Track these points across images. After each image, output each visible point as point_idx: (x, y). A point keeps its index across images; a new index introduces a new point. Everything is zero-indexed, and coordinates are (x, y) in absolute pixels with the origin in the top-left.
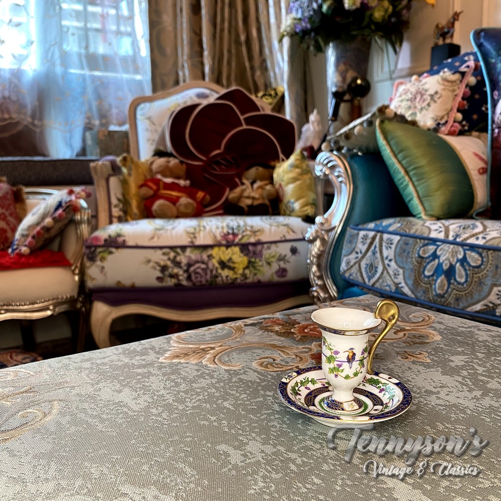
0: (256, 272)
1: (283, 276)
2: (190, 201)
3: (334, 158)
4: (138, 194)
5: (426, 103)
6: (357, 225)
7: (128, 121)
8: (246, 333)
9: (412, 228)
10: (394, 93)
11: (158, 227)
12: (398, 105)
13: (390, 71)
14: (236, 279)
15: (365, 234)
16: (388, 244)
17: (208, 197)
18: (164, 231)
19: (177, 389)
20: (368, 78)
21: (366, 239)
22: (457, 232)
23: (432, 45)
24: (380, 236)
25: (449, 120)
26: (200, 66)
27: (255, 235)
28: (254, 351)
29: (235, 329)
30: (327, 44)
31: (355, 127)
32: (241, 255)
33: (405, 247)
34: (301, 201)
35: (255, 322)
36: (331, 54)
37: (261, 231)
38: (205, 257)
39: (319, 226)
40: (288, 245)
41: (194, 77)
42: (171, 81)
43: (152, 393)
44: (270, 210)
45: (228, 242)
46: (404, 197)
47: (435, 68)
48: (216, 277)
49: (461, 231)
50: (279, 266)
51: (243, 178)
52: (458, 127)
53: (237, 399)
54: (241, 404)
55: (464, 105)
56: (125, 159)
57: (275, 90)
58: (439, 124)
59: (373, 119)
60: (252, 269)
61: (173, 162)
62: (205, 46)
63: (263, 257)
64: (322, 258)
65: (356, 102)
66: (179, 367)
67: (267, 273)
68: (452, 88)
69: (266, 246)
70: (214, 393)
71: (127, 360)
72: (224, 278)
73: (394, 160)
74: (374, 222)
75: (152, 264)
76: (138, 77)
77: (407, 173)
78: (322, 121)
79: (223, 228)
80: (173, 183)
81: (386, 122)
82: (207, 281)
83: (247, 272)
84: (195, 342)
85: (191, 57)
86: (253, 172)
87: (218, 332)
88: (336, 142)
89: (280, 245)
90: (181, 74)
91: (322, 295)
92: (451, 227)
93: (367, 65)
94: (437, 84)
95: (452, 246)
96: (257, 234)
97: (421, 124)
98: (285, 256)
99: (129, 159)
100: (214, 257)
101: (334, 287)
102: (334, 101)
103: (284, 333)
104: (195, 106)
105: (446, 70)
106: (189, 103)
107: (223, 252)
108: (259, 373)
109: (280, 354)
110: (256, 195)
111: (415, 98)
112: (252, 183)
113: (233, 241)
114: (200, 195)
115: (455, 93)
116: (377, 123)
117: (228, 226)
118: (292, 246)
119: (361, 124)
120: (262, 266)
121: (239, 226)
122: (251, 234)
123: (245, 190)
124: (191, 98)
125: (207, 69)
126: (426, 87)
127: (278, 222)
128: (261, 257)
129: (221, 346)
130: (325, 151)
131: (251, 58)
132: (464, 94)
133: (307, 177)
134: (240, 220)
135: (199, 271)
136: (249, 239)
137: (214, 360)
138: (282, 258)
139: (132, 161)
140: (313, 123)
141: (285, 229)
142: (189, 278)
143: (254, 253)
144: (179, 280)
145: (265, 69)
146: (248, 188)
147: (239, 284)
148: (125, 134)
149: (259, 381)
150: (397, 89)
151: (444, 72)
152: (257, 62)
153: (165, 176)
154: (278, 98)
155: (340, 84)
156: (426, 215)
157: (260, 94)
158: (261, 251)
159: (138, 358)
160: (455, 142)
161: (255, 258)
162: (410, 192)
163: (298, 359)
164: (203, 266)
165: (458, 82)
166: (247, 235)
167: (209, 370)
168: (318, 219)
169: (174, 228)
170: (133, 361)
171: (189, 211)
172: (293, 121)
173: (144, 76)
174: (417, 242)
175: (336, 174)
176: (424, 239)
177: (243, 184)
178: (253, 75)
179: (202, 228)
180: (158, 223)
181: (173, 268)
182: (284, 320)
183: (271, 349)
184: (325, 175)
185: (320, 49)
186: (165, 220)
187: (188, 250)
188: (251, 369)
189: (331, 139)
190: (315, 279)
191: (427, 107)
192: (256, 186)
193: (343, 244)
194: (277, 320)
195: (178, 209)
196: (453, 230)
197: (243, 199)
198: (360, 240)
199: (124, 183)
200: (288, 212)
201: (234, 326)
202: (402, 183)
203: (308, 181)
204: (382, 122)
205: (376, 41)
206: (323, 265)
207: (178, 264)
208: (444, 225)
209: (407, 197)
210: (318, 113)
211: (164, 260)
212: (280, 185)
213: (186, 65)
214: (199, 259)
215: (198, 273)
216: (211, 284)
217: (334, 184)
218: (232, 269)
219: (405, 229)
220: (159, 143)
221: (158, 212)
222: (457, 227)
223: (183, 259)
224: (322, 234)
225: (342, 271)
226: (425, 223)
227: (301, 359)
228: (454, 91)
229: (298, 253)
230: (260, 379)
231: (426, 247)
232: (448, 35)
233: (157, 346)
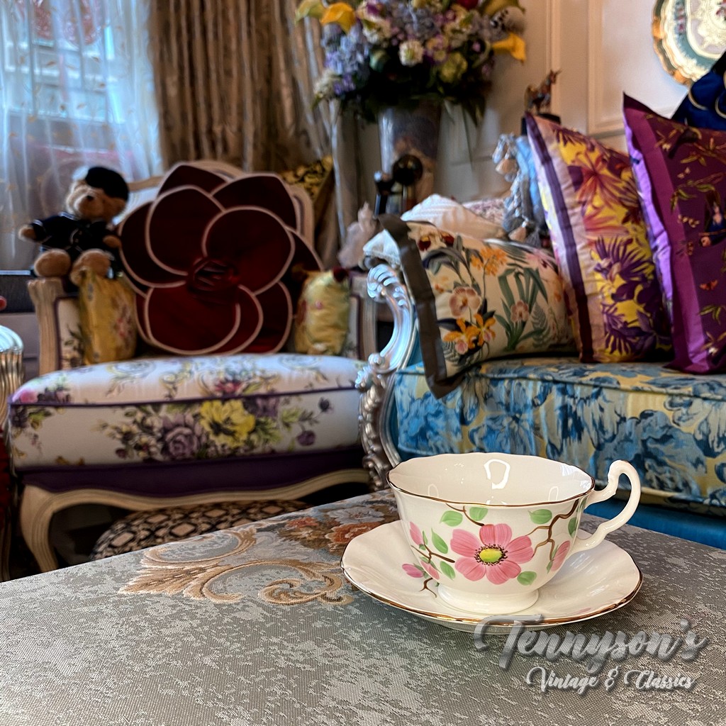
0: (268, 437)
1: (308, 443)
8: (257, 543)
11: (120, 374)
13: (469, 150)
14: (238, 448)
18: (128, 381)
19: (137, 638)
23: (523, 114)
27: (268, 384)
28: (265, 572)
29: (243, 536)
32: (246, 412)
35: (275, 523)
37: (276, 378)
39: (373, 367)
40: (316, 398)
43: (97, 646)
45: (226, 392)
48: (207, 446)
50: (303, 428)
53: (224, 650)
54: (230, 657)
60: (261, 433)
63: (279, 415)
64: (378, 413)
67: (284, 439)
69: (282, 399)
70: (192, 642)
71: (68, 593)
75: (108, 430)
79: (219, 372)
82: (193, 453)
83: (254, 437)
84: (178, 560)
87: (216, 543)
89: (304, 397)
93: (438, 141)
96: (270, 381)
98: (312, 414)
100: (203, 418)
103: (314, 541)
107: (217, 409)
109: (301, 576)
113: (233, 392)
117: (227, 370)
118: (322, 399)
120: (276, 428)
121: (243, 370)
122: (263, 380)
127: (304, 364)
128: (276, 414)
129: (217, 566)
134: (247, 359)
135: (180, 438)
136: (257, 389)
137: (201, 590)
138: (306, 417)
139: (94, 279)
141: (313, 374)
142: (165, 450)
143: (265, 409)
144: (150, 453)
147: (243, 456)
149: (262, 620)
158: (275, 407)
159: (86, 589)
161: (267, 416)
163: (328, 582)
164: (187, 431)
166: (255, 383)
167: (190, 606)
168: (373, 358)
169: (144, 376)
170: (79, 595)
175: (396, 295)
179: (187, 375)
180: (123, 368)
181: (140, 435)
182: (319, 519)
183: (290, 569)
186: (135, 364)
187: (164, 408)
190: (370, 443)
194: (307, 519)
201: (242, 531)
206: (380, 423)
207: (148, 429)
211: (127, 425)
214: (181, 421)
215: (179, 442)
216: (199, 458)
218: (231, 433)
223: (156, 422)
224: (377, 378)
227: (332, 581)
229: (331, 408)
230: (265, 617)
232: (543, 103)
233: (120, 568)
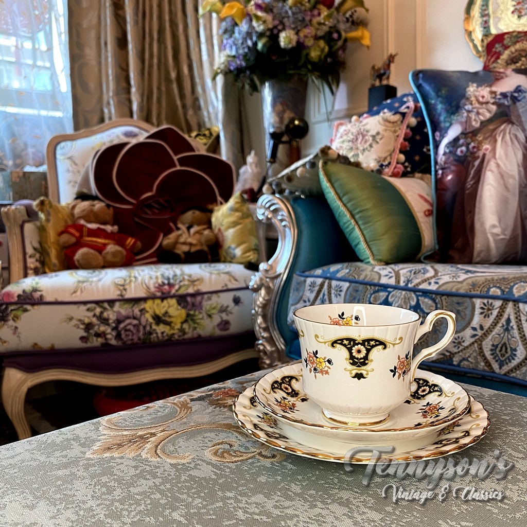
0: (196, 325)
1: (226, 329)
2: (118, 248)
3: (276, 201)
4: (57, 242)
5: (368, 144)
6: (303, 272)
7: (46, 162)
8: (193, 410)
9: (361, 274)
10: (334, 134)
11: (81, 279)
12: (339, 146)
13: (327, 113)
14: (173, 334)
15: (312, 282)
16: (337, 291)
17: (139, 244)
18: (88, 284)
20: (306, 118)
21: (314, 287)
22: (409, 277)
23: (369, 86)
24: (329, 283)
25: (392, 161)
26: (127, 103)
27: (194, 285)
28: (206, 435)
29: (180, 406)
30: (263, 83)
31: (297, 169)
32: (179, 307)
33: (355, 294)
34: (242, 247)
35: (203, 394)
36: (267, 93)
37: (200, 280)
38: (137, 311)
39: (263, 273)
40: (231, 295)
41: (121, 115)
42: (96, 118)
44: (210, 257)
45: (164, 293)
46: (351, 242)
47: (375, 108)
48: (150, 333)
49: (412, 276)
50: (221, 318)
51: (178, 222)
52: (401, 168)
55: (406, 147)
56: (42, 203)
57: (209, 129)
58: (382, 166)
59: (316, 160)
60: (191, 322)
61: (98, 205)
62: (132, 82)
63: (204, 309)
64: (268, 307)
65: (294, 144)
66: (112, 464)
67: (208, 326)
68: (393, 129)
69: (206, 296)
72: (160, 335)
73: (339, 203)
74: (322, 268)
75: (74, 322)
76: (58, 114)
77: (353, 216)
78: (259, 163)
79: (157, 278)
80: (99, 228)
81: (330, 163)
82: (139, 339)
83: (185, 326)
85: (117, 93)
86: (189, 215)
87: (158, 411)
88: (278, 185)
89: (221, 295)
90: (106, 111)
91: (268, 348)
92: (402, 272)
93: (305, 105)
94: (378, 125)
95: (404, 292)
96: (196, 283)
97: (364, 165)
98: (228, 307)
99: (47, 203)
100: (147, 312)
101: (282, 339)
102: (272, 142)
104: (123, 145)
105: (386, 110)
106: (116, 142)
107: (158, 305)
108: (213, 465)
109: (237, 437)
110: (194, 242)
111: (357, 139)
112: (189, 228)
113: (169, 292)
114: (130, 241)
115: (397, 134)
116: (320, 164)
117: (163, 276)
118: (235, 296)
119: (304, 165)
120: (201, 319)
121: (175, 275)
122: (190, 283)
123: (181, 235)
124: (118, 137)
125: (135, 107)
126: (368, 127)
127: (219, 270)
128: (201, 308)
129: (164, 430)
130: (267, 194)
131: (182, 96)
132: (406, 135)
133: (248, 221)
134: (177, 268)
135: (130, 327)
136: (187, 289)
137: (156, 452)
138: (224, 310)
139: (51, 206)
140: (251, 164)
141: (226, 277)
142: (118, 336)
143: (193, 305)
144: (106, 339)
145: (197, 108)
146: (184, 232)
147: (177, 340)
148: (43, 176)
149: (214, 477)
150: (337, 130)
151: (384, 113)
152: (189, 100)
153: (89, 222)
154: (213, 138)
155: (277, 125)
156: (374, 259)
157: (194, 134)
158: (200, 303)
160: (400, 184)
161: (195, 310)
162: (356, 236)
164: (135, 322)
165: (399, 123)
166: (184, 285)
168: (263, 266)
169: (100, 280)
171: (118, 259)
172: (230, 162)
173: (64, 113)
174: (367, 289)
175: (279, 218)
176: (375, 285)
177: (178, 229)
178: (185, 115)
179: (133, 279)
180: (82, 274)
181: (99, 325)
182: (238, 390)
183: (226, 431)
184: (268, 219)
185: (255, 89)
186: (91, 271)
187: (117, 304)
188: (203, 461)
189: (272, 181)
190: (261, 331)
191: (369, 148)
192: (192, 230)
193: (289, 293)
194: (229, 390)
195: (104, 258)
196: (403, 275)
197: (179, 246)
198: (307, 287)
199: (42, 230)
200: (229, 259)
201: (178, 401)
202: (347, 227)
203: (249, 226)
204: (325, 163)
205: (313, 81)
206: (269, 315)
207: (105, 321)
208: (393, 270)
209: (354, 241)
210: (256, 154)
211: (89, 318)
212: (219, 230)
213: (111, 102)
214: (131, 314)
215: (129, 330)
216: (144, 343)
217: (278, 229)
218: (168, 324)
219: (354, 275)
220: (81, 185)
221: (81, 262)
222: (407, 272)
223: (111, 315)
224: (267, 281)
225: (290, 321)
226: (374, 268)
228: (395, 132)
229: (242, 303)
230: (216, 474)
231: (376, 294)
232: (384, 77)
